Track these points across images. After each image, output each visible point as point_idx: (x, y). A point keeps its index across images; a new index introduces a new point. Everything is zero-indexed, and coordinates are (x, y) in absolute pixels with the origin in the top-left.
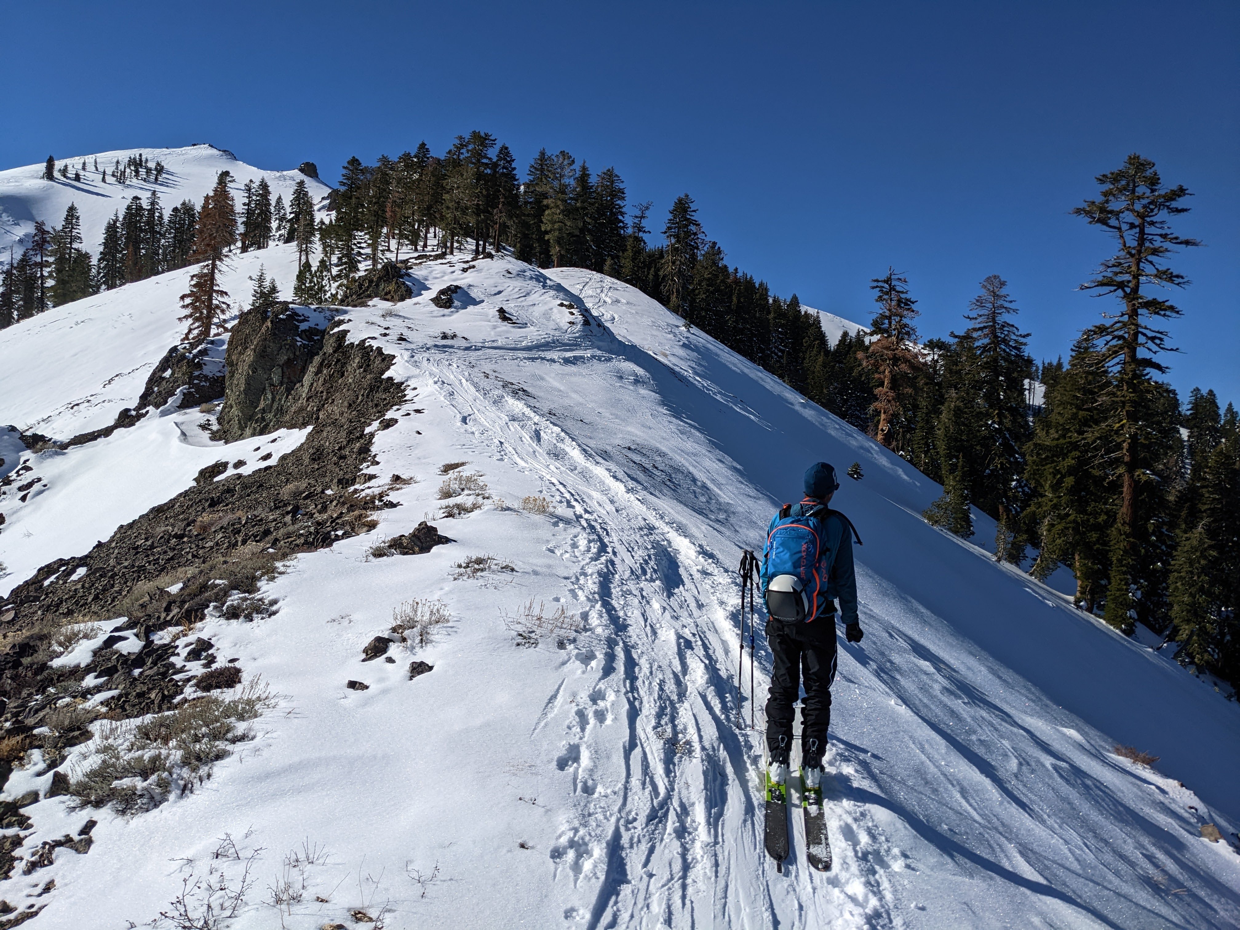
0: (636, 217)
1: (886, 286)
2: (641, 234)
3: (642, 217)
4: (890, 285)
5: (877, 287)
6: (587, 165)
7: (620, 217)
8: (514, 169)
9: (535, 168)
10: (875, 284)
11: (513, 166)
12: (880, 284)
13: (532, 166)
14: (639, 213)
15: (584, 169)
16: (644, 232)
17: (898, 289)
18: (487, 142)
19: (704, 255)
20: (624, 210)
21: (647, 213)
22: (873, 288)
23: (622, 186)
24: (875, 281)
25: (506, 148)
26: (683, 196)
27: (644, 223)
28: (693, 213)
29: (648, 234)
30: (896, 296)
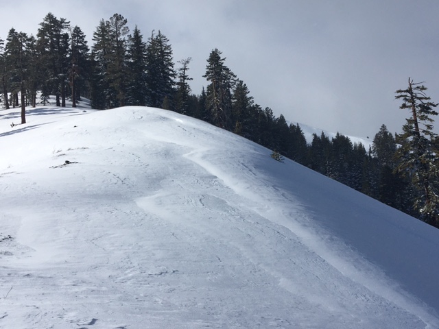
1: (409, 95)
3: (185, 69)
4: (411, 94)
5: (401, 96)
6: (138, 29)
9: (98, 35)
10: (399, 94)
12: (403, 94)
16: (188, 79)
17: (419, 96)
19: (234, 91)
21: (188, 66)
22: (398, 97)
26: (214, 50)
30: (418, 102)
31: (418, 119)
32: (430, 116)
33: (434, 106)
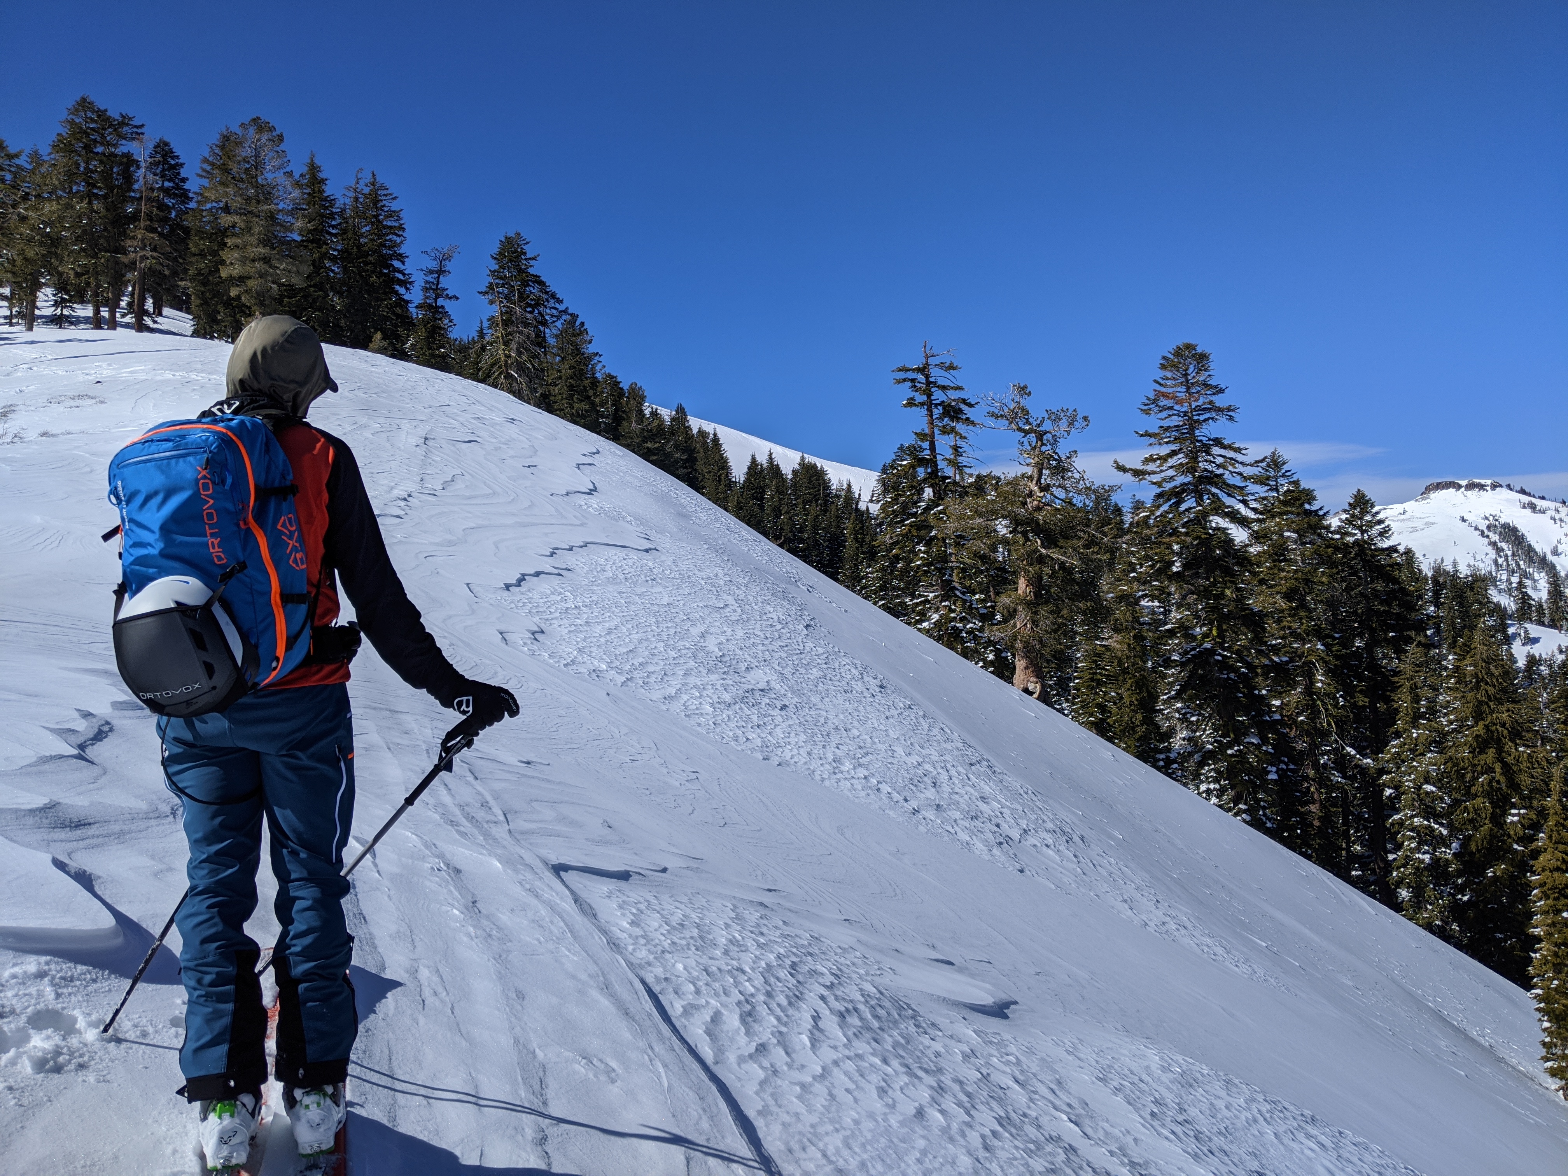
0: (431, 272)
1: (921, 378)
2: (440, 302)
3: (440, 272)
4: (927, 377)
5: (905, 380)
6: (317, 162)
7: (397, 264)
8: (184, 180)
9: (212, 164)
10: (902, 375)
11: (183, 175)
12: (910, 375)
13: (205, 160)
14: (434, 265)
15: (313, 169)
16: (449, 297)
17: (941, 382)
18: (126, 129)
19: (557, 336)
20: (402, 250)
21: (449, 266)
22: (899, 382)
23: (395, 206)
24: (900, 370)
25: (167, 144)
26: (511, 234)
27: (444, 282)
28: (532, 262)
29: (453, 302)
30: (938, 396)
31: (937, 432)
32: (960, 427)
33: (971, 406)
